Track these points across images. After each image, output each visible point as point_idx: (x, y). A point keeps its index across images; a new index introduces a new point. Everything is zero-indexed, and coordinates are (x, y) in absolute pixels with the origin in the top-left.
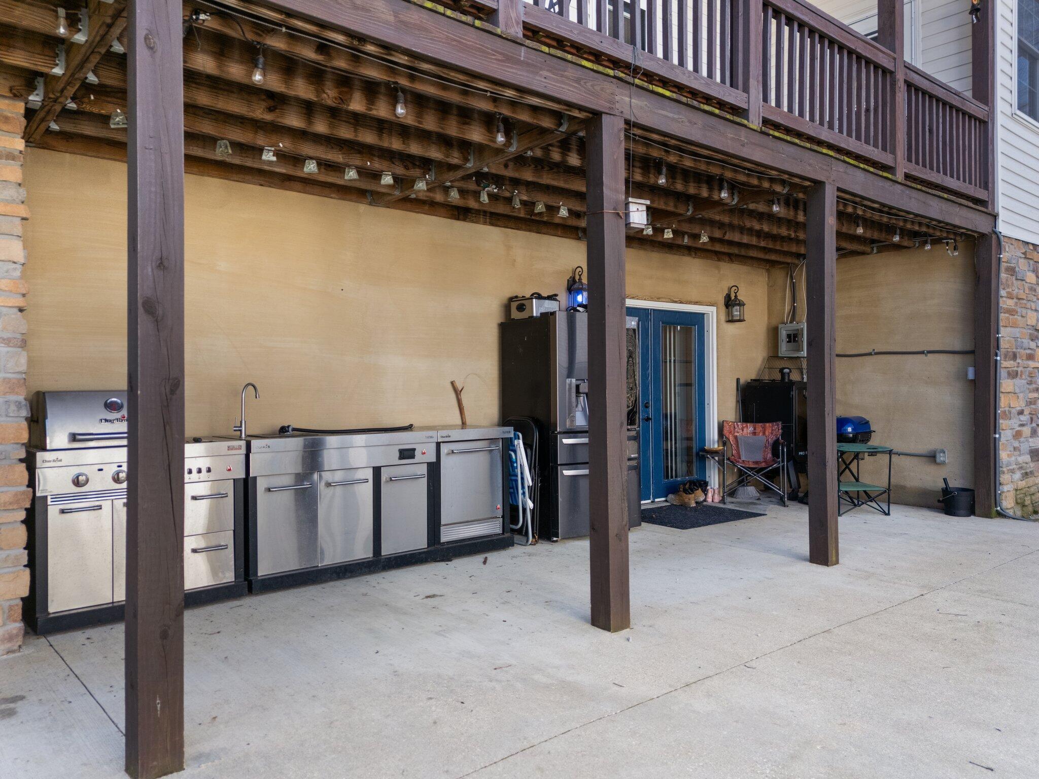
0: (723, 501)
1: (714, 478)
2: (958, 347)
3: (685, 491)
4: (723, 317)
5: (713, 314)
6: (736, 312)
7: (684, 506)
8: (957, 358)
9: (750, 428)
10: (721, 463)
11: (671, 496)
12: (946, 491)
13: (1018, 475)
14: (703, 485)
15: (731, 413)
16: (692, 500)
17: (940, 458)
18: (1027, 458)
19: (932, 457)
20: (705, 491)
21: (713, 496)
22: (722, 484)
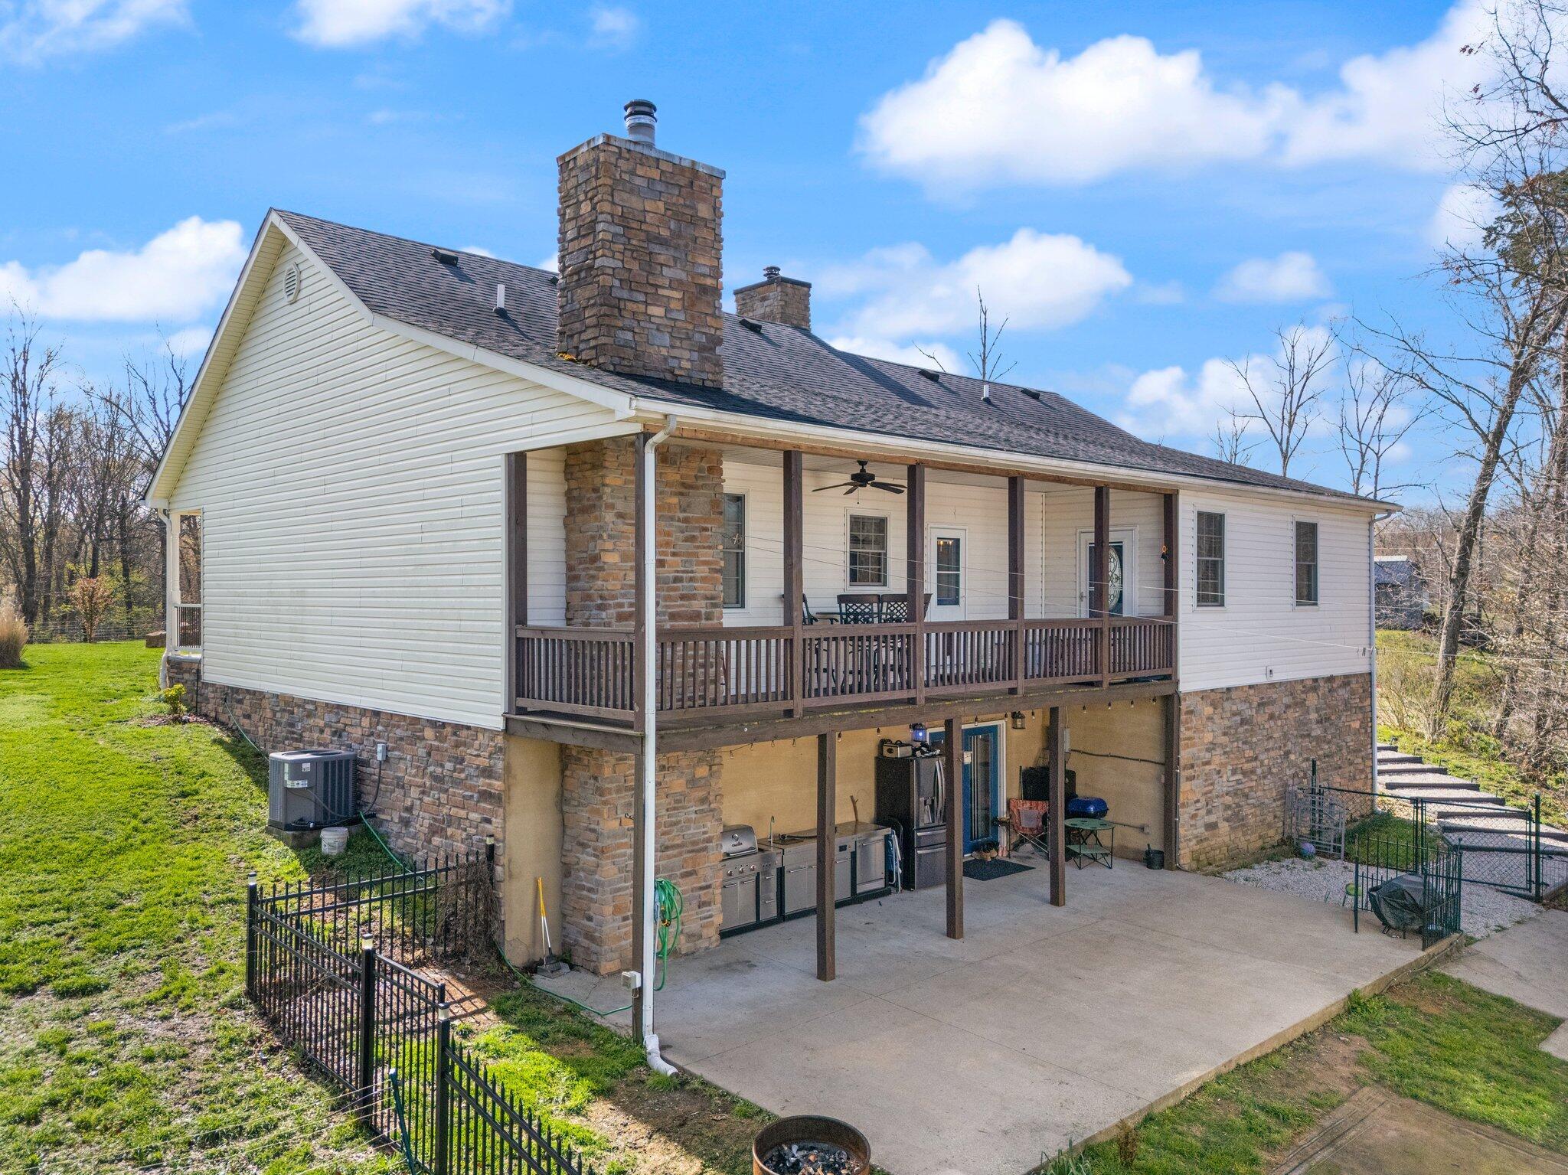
0: (1009, 856)
1: (1003, 838)
2: (1157, 759)
3: (985, 851)
4: (1010, 725)
5: (1003, 724)
6: (1019, 723)
7: (983, 861)
8: (1157, 766)
9: (1028, 804)
10: (1008, 829)
11: (974, 853)
12: (1148, 853)
13: (1194, 841)
14: (995, 845)
15: (1016, 793)
16: (988, 857)
17: (1147, 830)
18: (1202, 830)
19: (1142, 829)
20: (997, 851)
21: (1002, 854)
22: (1009, 841)
